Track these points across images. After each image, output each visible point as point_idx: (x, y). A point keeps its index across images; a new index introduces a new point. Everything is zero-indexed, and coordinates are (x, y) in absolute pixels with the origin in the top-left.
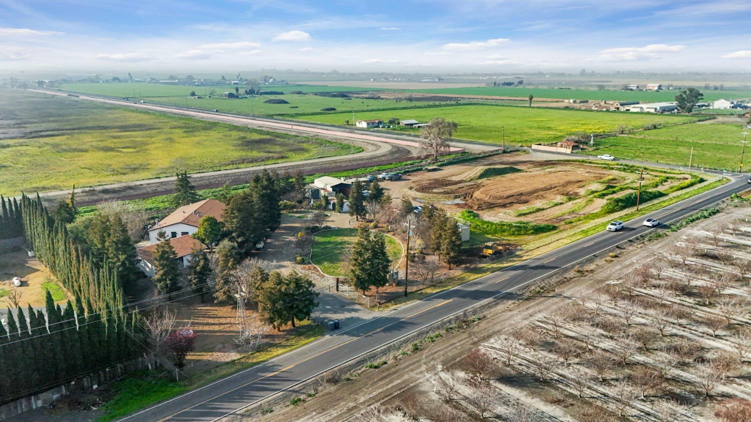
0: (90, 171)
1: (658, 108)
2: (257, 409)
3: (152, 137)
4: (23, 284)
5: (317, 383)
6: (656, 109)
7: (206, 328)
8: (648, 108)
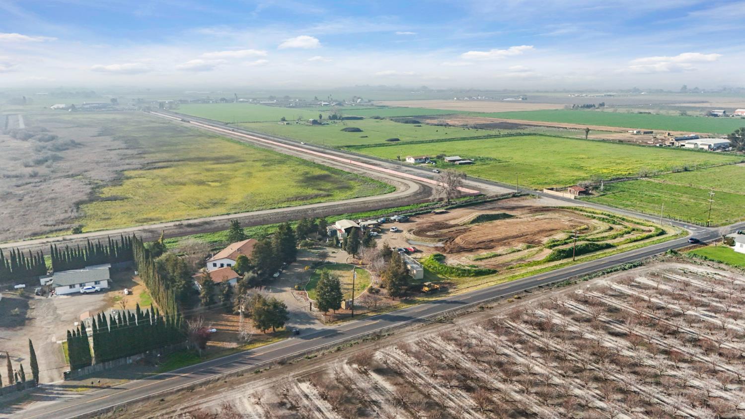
0: (184, 204)
1: (713, 145)
2: (235, 373)
3: (236, 171)
4: (130, 293)
5: (272, 364)
6: (710, 146)
7: (224, 328)
8: (701, 144)
